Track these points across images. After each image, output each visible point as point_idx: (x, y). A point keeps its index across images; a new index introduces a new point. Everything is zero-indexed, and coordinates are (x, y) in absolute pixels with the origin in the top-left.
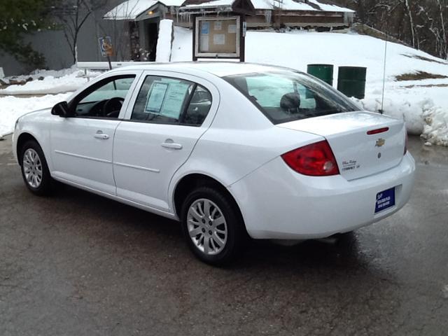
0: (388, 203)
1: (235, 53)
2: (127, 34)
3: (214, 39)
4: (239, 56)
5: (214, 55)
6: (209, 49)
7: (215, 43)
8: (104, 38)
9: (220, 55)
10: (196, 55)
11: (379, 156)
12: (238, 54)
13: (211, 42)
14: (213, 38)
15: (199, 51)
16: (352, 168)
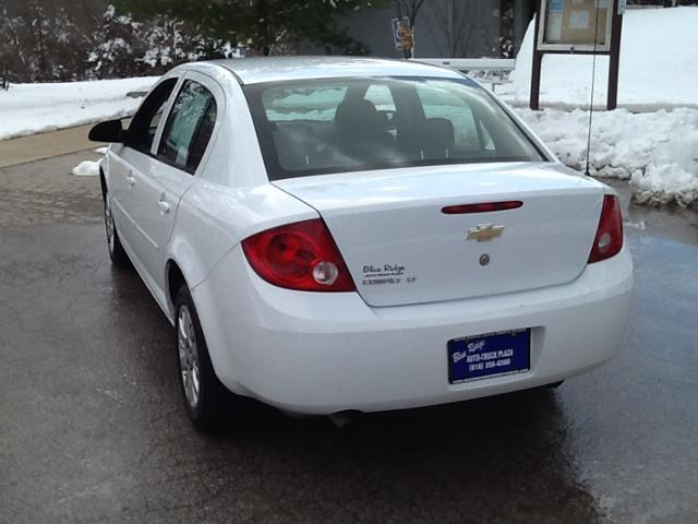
0: (507, 362)
1: (603, 44)
2: (496, 13)
3: (571, 20)
4: (609, 49)
5: (568, 47)
6: (562, 36)
7: (571, 26)
8: (400, 19)
9: (579, 48)
10: (539, 48)
11: (484, 261)
12: (607, 47)
13: (565, 23)
14: (569, 16)
15: (545, 40)
16: (391, 281)
